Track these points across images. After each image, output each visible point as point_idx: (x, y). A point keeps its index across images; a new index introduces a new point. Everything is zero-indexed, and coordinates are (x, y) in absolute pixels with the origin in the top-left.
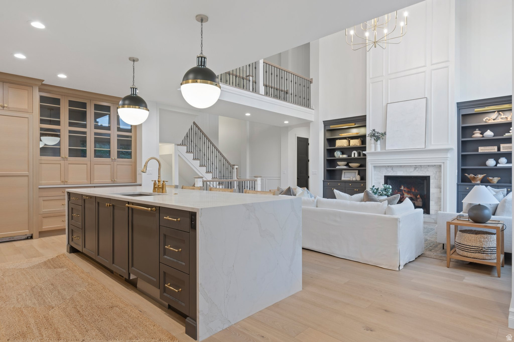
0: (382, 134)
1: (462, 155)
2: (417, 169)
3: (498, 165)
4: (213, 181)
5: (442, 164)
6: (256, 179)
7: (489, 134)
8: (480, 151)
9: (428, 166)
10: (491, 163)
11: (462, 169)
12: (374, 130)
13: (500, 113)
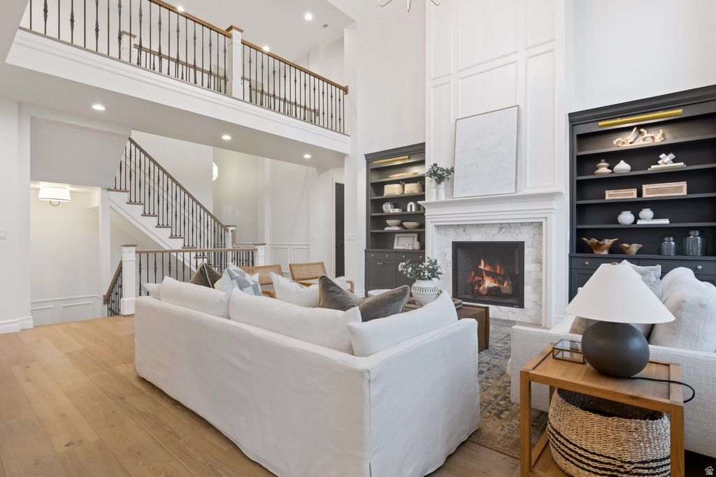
0: (448, 171)
1: (577, 205)
2: (503, 230)
3: (639, 222)
4: (183, 252)
5: (543, 221)
6: (256, 247)
7: (623, 167)
8: (607, 198)
9: (521, 223)
10: (626, 218)
11: (577, 229)
12: (435, 165)
13: (642, 130)
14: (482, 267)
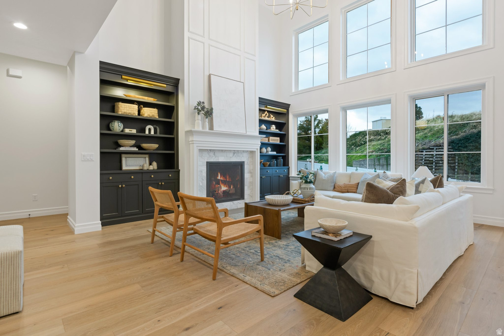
0: (211, 110)
2: (235, 154)
5: (256, 150)
9: (243, 151)
10: (264, 151)
14: (219, 178)
